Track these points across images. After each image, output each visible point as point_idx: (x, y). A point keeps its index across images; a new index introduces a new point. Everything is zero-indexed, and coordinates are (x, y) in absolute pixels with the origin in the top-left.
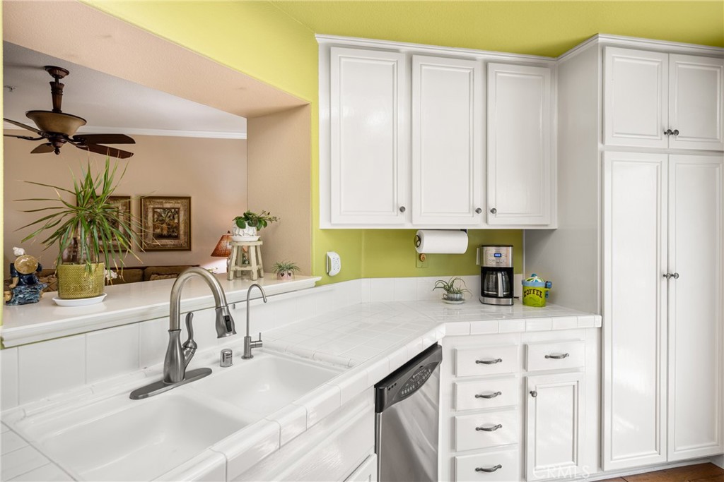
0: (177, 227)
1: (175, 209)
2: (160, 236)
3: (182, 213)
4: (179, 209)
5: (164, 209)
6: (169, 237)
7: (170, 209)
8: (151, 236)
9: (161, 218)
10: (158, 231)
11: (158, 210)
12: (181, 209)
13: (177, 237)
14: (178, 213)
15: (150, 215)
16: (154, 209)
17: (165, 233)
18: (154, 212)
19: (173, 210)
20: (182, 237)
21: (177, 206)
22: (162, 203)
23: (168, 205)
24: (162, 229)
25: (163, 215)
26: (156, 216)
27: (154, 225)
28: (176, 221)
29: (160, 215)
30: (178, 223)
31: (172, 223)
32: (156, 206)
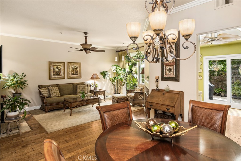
0: (77, 72)
1: (77, 66)
2: (73, 74)
3: (79, 67)
4: (78, 66)
5: (74, 66)
6: (75, 74)
7: (75, 66)
8: (70, 74)
9: (73, 69)
10: (72, 73)
11: (72, 66)
12: (79, 66)
13: (77, 74)
14: (78, 67)
15: (70, 68)
16: (71, 66)
17: (74, 73)
18: (71, 67)
19: (76, 67)
20: (79, 74)
21: (77, 65)
22: (73, 64)
23: (75, 65)
24: (74, 72)
25: (74, 68)
26: (72, 68)
27: (71, 71)
28: (77, 70)
29: (73, 68)
30: (78, 70)
31: (76, 70)
32: (72, 65)
